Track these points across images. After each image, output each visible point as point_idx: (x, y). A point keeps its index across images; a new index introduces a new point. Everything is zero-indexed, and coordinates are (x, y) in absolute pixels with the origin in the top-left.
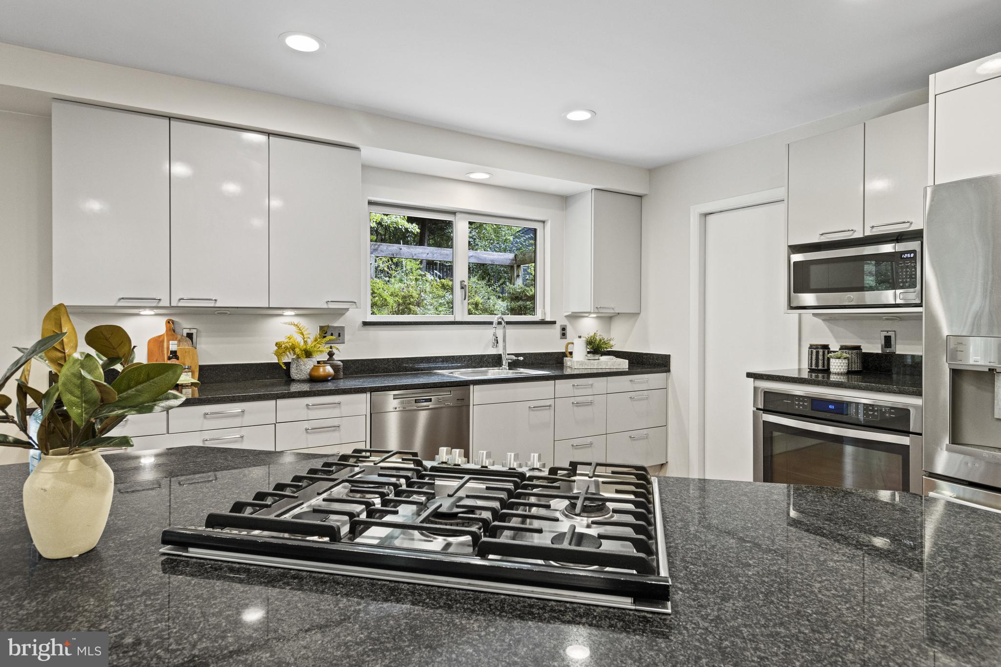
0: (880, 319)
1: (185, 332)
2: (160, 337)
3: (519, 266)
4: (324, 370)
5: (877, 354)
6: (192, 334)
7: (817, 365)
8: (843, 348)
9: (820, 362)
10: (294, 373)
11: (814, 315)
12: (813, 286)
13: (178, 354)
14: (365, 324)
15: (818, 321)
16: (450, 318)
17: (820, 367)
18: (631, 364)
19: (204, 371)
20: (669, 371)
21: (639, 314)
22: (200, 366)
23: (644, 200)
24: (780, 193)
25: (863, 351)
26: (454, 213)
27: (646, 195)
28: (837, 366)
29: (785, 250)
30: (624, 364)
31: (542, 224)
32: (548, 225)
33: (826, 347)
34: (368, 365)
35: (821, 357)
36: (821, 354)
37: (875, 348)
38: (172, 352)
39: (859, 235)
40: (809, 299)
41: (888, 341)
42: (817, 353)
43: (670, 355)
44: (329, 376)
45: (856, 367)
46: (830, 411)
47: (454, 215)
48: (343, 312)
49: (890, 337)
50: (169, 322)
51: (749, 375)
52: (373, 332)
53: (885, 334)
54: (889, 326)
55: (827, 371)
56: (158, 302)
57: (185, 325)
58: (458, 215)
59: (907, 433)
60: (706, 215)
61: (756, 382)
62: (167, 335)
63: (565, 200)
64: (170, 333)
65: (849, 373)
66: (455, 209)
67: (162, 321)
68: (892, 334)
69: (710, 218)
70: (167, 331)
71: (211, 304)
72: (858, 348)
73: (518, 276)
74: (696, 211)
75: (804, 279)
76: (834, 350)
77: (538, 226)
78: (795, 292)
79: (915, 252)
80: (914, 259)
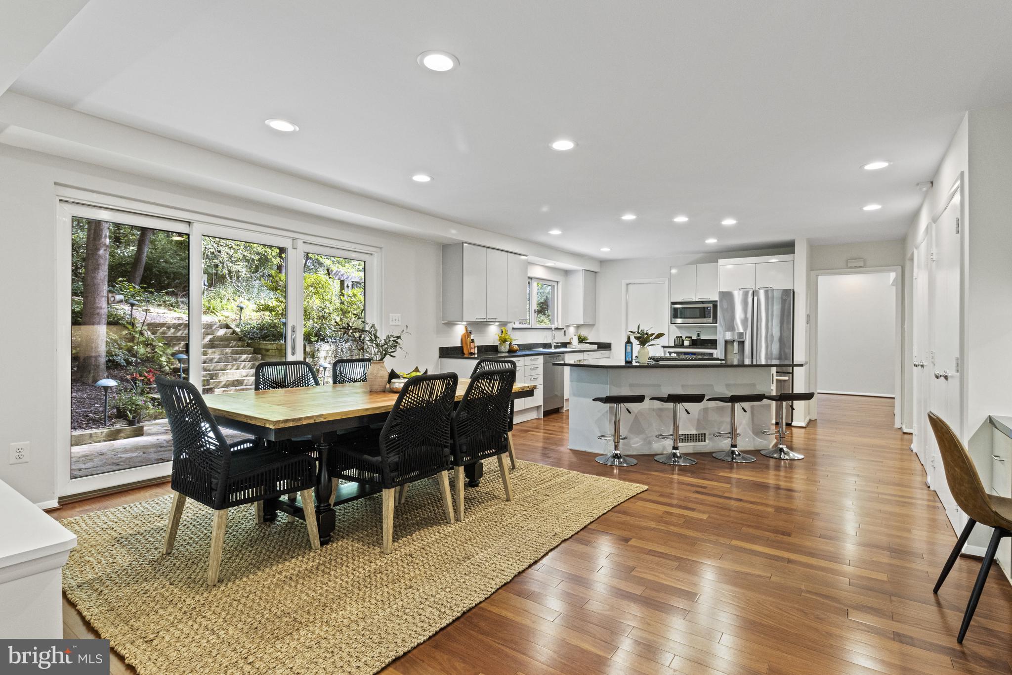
0: (697, 328)
4: (516, 348)
5: (697, 340)
6: (470, 332)
8: (686, 337)
9: (680, 342)
10: (502, 348)
11: (677, 326)
12: (679, 316)
13: (473, 340)
14: (513, 329)
15: (676, 328)
16: (529, 326)
17: (679, 344)
18: (598, 348)
21: (594, 325)
22: (477, 346)
23: (597, 274)
25: (693, 338)
27: (598, 272)
28: (686, 343)
30: (595, 347)
31: (557, 283)
32: (560, 284)
33: (681, 337)
37: (695, 337)
39: (694, 300)
40: (679, 320)
41: (698, 334)
42: (678, 339)
43: (610, 344)
45: (692, 344)
50: (466, 328)
51: (662, 347)
52: (517, 332)
54: (699, 330)
58: (533, 280)
60: (627, 284)
61: (664, 349)
62: (466, 333)
63: (567, 273)
65: (690, 345)
68: (700, 332)
69: (630, 286)
70: (466, 331)
72: (691, 337)
74: (624, 282)
75: (675, 314)
76: (684, 338)
77: (555, 284)
78: (673, 318)
79: (711, 307)
80: (711, 309)
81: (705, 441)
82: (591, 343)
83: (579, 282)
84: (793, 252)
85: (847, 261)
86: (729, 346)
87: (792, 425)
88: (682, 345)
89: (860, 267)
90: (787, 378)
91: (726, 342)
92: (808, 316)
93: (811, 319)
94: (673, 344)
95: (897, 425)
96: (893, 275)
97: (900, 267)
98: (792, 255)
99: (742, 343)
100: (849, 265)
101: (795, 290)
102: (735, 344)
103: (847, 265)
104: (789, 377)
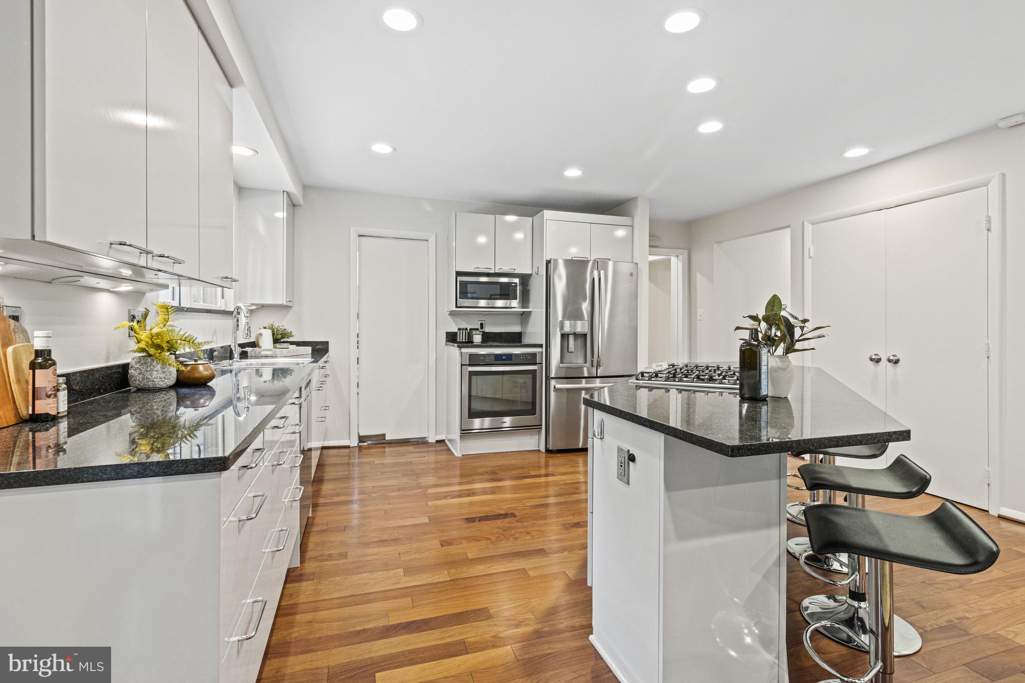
6: (17, 318)
9: (464, 338)
17: (465, 341)
21: (291, 307)
28: (477, 339)
29: (454, 274)
33: (466, 329)
38: (40, 353)
39: (492, 271)
46: (504, 360)
49: (483, 323)
57: (7, 301)
59: (536, 364)
60: (360, 237)
74: (356, 231)
75: (464, 291)
78: (460, 298)
79: (516, 283)
80: (516, 286)
89: (657, 246)
91: (563, 335)
97: (687, 251)
98: (631, 219)
102: (571, 339)
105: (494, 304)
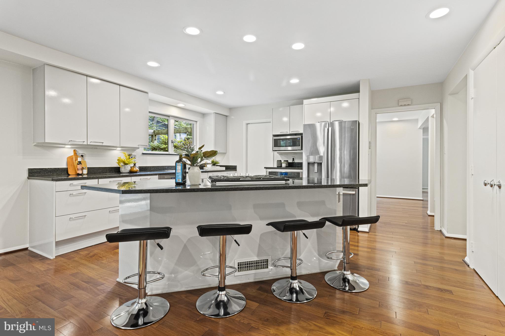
0: (292, 154)
1: (80, 155)
2: (72, 156)
3: (155, 136)
4: (136, 169)
5: (291, 162)
6: (83, 155)
7: (279, 165)
8: (284, 161)
9: (280, 165)
10: (122, 170)
11: (278, 153)
12: (278, 145)
13: (81, 162)
14: (143, 154)
15: (278, 155)
17: (280, 166)
18: (226, 169)
19: (89, 169)
20: (236, 170)
21: (226, 153)
22: (88, 167)
23: (228, 117)
24: (270, 120)
25: (289, 162)
26: (169, 116)
27: (228, 116)
28: (284, 165)
29: (272, 136)
30: (224, 169)
31: (196, 122)
32: (198, 123)
33: (281, 161)
34: (144, 169)
35: (280, 163)
36: (280, 162)
38: (79, 162)
39: (288, 133)
41: (293, 159)
42: (279, 162)
43: (236, 166)
44: (138, 171)
45: (287, 166)
47: (169, 117)
48: (135, 149)
50: (75, 151)
51: (265, 168)
52: (145, 156)
53: (293, 157)
54: (294, 155)
55: (281, 166)
56: (83, 143)
57: (80, 152)
58: (170, 117)
60: (247, 124)
61: (267, 169)
62: (74, 155)
63: (203, 115)
64: (75, 155)
65: (286, 167)
66: (169, 115)
67: (72, 150)
68: (294, 157)
69: (249, 125)
70: (74, 154)
71: (101, 144)
72: (287, 161)
73: (155, 140)
74: (245, 122)
75: (276, 143)
76: (282, 161)
77: (195, 123)
78: (274, 147)
79: (300, 138)
80: (300, 139)
81: (267, 267)
82: (221, 166)
83: (211, 121)
84: (358, 91)
85: (398, 101)
86: (311, 167)
87: (359, 230)
88: (280, 167)
89: (408, 105)
90: (354, 192)
91: (309, 164)
92: (370, 143)
93: (372, 145)
94: (276, 166)
95: (437, 228)
96: (433, 111)
97: (439, 104)
98: (358, 93)
99: (320, 164)
100: (400, 104)
101: (360, 122)
102: (316, 165)
103: (398, 104)
104: (356, 192)
105: (287, 149)
